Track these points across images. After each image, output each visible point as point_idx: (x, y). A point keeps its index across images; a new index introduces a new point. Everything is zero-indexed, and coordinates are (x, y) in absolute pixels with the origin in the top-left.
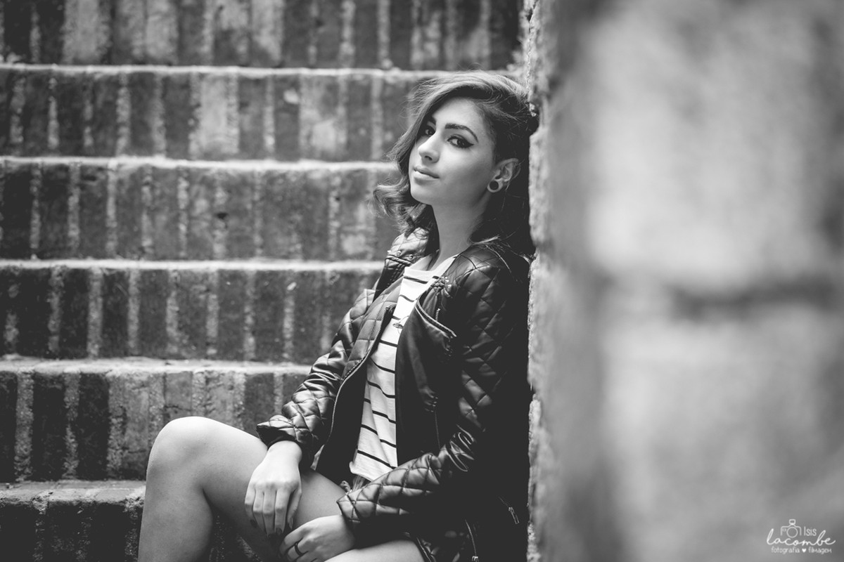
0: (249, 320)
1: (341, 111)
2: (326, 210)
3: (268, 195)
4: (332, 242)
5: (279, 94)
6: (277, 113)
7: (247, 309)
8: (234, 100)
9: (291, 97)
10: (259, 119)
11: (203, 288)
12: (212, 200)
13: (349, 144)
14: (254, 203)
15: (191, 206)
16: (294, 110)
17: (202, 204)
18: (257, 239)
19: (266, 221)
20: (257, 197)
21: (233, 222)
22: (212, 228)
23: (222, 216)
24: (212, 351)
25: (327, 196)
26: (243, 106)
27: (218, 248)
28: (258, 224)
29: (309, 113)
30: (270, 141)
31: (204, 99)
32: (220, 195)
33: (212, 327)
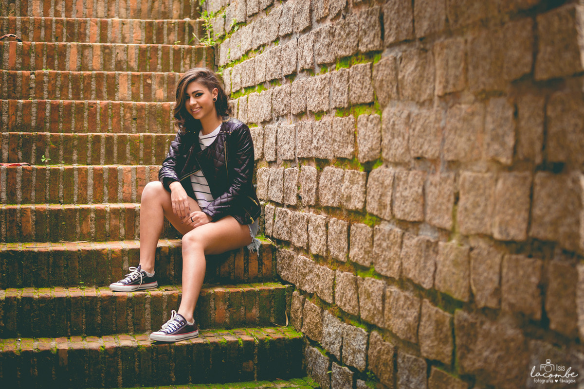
0: (154, 152)
1: (165, 86)
2: (169, 117)
3: (150, 112)
4: (171, 128)
5: (145, 80)
6: (144, 86)
7: (153, 148)
8: (130, 82)
9: (149, 81)
10: (138, 89)
11: (138, 141)
12: (132, 114)
13: (168, 96)
14: (145, 115)
15: (125, 115)
16: (150, 85)
17: (128, 115)
18: (147, 127)
19: (149, 121)
20: (146, 113)
21: (138, 121)
22: (132, 123)
23: (135, 119)
24: (141, 162)
25: (169, 112)
26: (133, 84)
27: (134, 130)
28: (147, 121)
29: (154, 87)
30: (142, 96)
31: (120, 82)
32: (134, 112)
33: (141, 154)
